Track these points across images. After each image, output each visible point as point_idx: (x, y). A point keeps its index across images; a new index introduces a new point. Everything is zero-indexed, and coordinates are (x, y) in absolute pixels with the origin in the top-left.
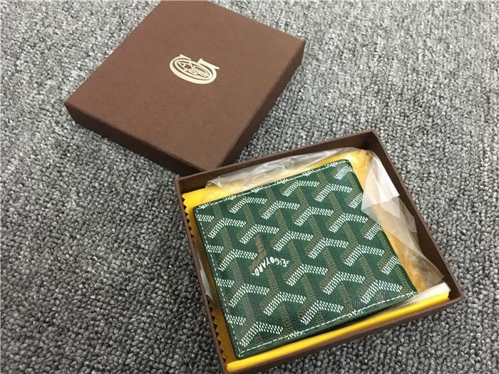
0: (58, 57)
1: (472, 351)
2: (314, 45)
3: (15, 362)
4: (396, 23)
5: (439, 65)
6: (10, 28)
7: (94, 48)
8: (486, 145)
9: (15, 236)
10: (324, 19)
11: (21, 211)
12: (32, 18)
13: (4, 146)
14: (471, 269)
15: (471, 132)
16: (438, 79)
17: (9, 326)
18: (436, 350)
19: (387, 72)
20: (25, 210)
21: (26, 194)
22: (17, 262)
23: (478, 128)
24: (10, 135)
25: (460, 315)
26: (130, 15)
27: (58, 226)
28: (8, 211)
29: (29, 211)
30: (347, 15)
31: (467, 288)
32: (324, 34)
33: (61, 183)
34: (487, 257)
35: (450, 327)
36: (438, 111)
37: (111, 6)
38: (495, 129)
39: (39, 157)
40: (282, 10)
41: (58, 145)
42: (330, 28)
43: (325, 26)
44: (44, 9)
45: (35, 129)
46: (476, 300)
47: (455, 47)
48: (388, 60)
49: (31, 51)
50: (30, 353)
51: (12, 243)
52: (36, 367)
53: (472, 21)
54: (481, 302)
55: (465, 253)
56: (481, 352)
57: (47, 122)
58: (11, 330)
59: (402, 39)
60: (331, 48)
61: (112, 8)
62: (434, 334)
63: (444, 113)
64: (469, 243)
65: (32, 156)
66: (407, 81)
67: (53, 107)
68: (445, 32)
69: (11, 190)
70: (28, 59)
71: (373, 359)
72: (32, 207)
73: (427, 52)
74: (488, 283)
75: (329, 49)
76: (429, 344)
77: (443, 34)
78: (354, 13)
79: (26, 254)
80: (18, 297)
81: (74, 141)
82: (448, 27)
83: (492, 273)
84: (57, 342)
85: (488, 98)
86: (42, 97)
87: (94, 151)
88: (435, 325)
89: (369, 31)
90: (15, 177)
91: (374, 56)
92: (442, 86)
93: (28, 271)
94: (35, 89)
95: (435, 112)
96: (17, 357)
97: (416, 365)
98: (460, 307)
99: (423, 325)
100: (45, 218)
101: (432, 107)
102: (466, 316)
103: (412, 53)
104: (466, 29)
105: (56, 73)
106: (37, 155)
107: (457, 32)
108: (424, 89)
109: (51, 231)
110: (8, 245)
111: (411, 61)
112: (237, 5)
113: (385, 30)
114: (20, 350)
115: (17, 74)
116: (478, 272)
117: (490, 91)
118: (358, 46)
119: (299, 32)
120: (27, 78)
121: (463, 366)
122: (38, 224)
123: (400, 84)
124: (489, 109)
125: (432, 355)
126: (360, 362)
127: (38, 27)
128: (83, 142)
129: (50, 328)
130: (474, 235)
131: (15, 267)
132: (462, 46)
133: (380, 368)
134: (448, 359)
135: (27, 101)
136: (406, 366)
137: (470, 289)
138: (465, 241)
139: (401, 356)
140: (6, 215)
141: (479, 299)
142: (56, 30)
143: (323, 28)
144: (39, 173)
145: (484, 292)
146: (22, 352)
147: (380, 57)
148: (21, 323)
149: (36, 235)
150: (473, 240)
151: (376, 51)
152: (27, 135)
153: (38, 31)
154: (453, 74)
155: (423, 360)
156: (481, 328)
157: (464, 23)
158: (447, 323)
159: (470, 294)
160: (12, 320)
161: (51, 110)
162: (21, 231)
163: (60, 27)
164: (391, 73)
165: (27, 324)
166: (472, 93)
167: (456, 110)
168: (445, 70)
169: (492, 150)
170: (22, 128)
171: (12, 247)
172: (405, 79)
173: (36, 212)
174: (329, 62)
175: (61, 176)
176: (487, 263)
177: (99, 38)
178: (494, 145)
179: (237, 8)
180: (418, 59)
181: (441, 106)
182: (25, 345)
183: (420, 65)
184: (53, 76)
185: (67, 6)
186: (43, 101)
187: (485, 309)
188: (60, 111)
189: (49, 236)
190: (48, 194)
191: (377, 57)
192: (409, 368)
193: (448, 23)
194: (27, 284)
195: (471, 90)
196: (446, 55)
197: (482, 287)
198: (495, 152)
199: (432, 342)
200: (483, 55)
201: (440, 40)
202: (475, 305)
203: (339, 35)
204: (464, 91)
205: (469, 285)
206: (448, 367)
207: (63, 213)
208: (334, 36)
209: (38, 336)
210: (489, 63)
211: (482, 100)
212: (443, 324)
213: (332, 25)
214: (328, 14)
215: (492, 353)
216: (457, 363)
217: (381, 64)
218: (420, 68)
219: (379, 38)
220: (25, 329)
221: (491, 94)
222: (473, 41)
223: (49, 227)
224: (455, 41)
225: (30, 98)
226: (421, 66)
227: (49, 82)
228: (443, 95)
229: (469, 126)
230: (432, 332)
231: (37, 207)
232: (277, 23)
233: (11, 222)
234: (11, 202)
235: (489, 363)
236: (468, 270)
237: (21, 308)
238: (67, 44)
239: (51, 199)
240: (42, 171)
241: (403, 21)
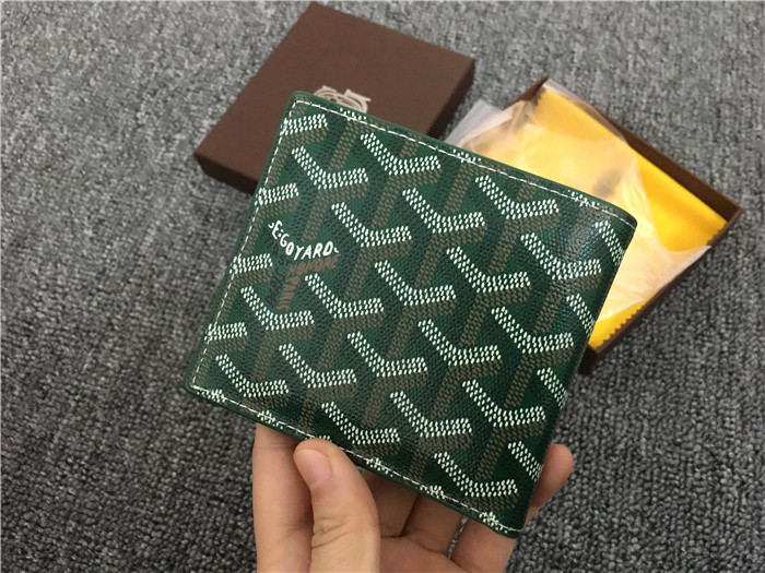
0: (184, 105)
1: (693, 410)
2: (493, 61)
3: (182, 444)
4: (598, 23)
5: (655, 73)
6: (123, 73)
7: (226, 90)
8: (714, 171)
9: (164, 313)
10: (506, 26)
11: (167, 286)
12: (148, 58)
13: (137, 215)
14: (693, 319)
15: (695, 156)
16: (653, 91)
17: (171, 409)
18: (650, 410)
19: (588, 89)
20: (171, 285)
21: (170, 267)
22: (170, 342)
23: (705, 151)
24: (142, 202)
25: (679, 371)
26: (264, 44)
27: (209, 301)
28: (152, 287)
29: (176, 286)
30: (534, 18)
31: (688, 342)
32: (506, 46)
33: (208, 253)
34: (713, 305)
35: (667, 385)
36: (653, 133)
37: (239, 35)
38: (727, 149)
39: (179, 225)
40: (451, 19)
41: (198, 209)
42: (513, 36)
43: (507, 35)
44: (159, 46)
45: (169, 193)
46: (698, 354)
47: (676, 47)
48: (589, 71)
49: (152, 100)
50: (197, 435)
51: (162, 322)
52: (206, 448)
53: (699, 11)
54: (704, 355)
55: (686, 302)
56: (703, 411)
57: (182, 184)
58: (173, 413)
59: (607, 43)
60: (516, 63)
61: (240, 39)
62: (647, 394)
63: (660, 135)
64: (690, 290)
65: (171, 225)
66: (614, 97)
67: (186, 165)
68: (663, 28)
69: (152, 264)
70: (150, 110)
71: (575, 424)
72: (179, 282)
73: (639, 58)
74: (713, 333)
75: (513, 65)
76: (640, 404)
77: (660, 32)
78: (543, 14)
79: (180, 332)
80: (177, 378)
81: (215, 204)
82: (666, 22)
83: (718, 323)
84: (224, 421)
85: (719, 111)
86: (172, 155)
87: (239, 214)
88: (649, 383)
89: (564, 36)
90: (154, 249)
91: (570, 69)
92: (659, 100)
93: (183, 351)
94: (161, 146)
95: (650, 134)
96: (184, 440)
97: (626, 428)
98: (678, 362)
99: (633, 385)
100: (194, 292)
101: (645, 129)
102: (686, 372)
103: (620, 61)
104: (691, 23)
105: (184, 125)
106: (175, 223)
107: (679, 27)
108: (636, 106)
109: (203, 307)
110: (157, 325)
111: (618, 71)
112: (394, 18)
113: (585, 33)
114: (186, 432)
115: (140, 130)
116: (701, 322)
117: (721, 101)
118: (550, 57)
119: (474, 46)
120: (152, 134)
121: (682, 428)
122: (188, 300)
123: (605, 102)
124: (719, 124)
125: (645, 416)
126: (561, 427)
127: (155, 69)
128: (227, 204)
129: (215, 409)
130: (697, 280)
131: (169, 347)
132: (685, 46)
133: (584, 432)
134: (664, 421)
135: (157, 161)
136: (615, 428)
137: (691, 342)
138: (687, 288)
139: (608, 419)
140: (151, 292)
141: (702, 353)
142: (178, 72)
143: (504, 37)
144: (181, 243)
145: (708, 345)
146: (189, 435)
147: (578, 69)
148: (184, 405)
149: (187, 312)
150: (695, 286)
151: (573, 62)
152: (161, 200)
153: (156, 74)
154: (674, 84)
155: (634, 422)
156: (703, 385)
157: (689, 14)
158: (663, 381)
159: (691, 347)
160: (173, 403)
161: (184, 169)
162: (170, 308)
163: (182, 67)
164: (594, 89)
165: (190, 406)
166: (698, 106)
167: (677, 129)
168: (662, 79)
169: (722, 175)
170: (155, 193)
171: (163, 325)
172: (611, 95)
173: (184, 287)
174: (513, 81)
175: (206, 244)
176: (713, 311)
177: (230, 77)
178: (725, 169)
179: (394, 22)
180: (627, 66)
181: (657, 126)
182: (190, 427)
183: (630, 76)
184: (182, 128)
185: (186, 39)
186: (174, 159)
187: (709, 363)
188: (195, 170)
189: (203, 312)
190: (194, 266)
191: (575, 69)
192: (618, 432)
193: (668, 16)
194: (185, 364)
195: (696, 102)
196: (665, 59)
197: (706, 338)
198: (725, 179)
199: (645, 402)
200: (713, 55)
201: (656, 39)
202: (698, 360)
203: (525, 46)
204: (687, 104)
205: (691, 338)
206: (663, 429)
207: (213, 285)
208: (518, 47)
209: (203, 417)
210: (720, 65)
211: (710, 113)
212: (658, 382)
213: (516, 34)
214: (510, 18)
215: (717, 411)
216: (674, 424)
217: (580, 79)
218: (630, 80)
219: (577, 44)
220: (188, 412)
221: (722, 105)
222: (700, 38)
223: (201, 301)
224: (676, 39)
225: (160, 157)
226: (632, 76)
227: (178, 136)
228: (659, 111)
229: (693, 149)
230: (644, 391)
231: (185, 281)
232: (446, 37)
233: (158, 300)
234: (154, 277)
235: (714, 423)
236: (689, 321)
237: (181, 389)
238: (192, 87)
239: (199, 271)
240: (184, 241)
241: (608, 19)
